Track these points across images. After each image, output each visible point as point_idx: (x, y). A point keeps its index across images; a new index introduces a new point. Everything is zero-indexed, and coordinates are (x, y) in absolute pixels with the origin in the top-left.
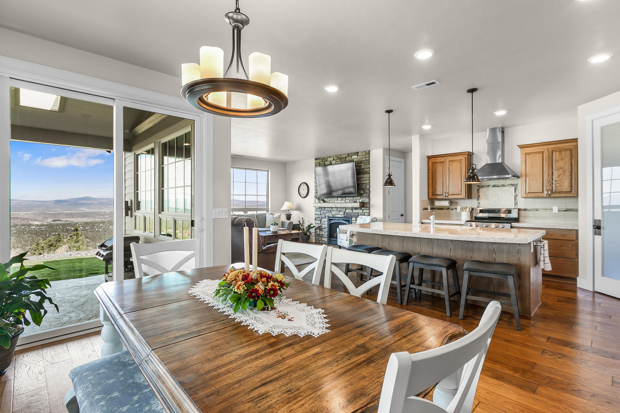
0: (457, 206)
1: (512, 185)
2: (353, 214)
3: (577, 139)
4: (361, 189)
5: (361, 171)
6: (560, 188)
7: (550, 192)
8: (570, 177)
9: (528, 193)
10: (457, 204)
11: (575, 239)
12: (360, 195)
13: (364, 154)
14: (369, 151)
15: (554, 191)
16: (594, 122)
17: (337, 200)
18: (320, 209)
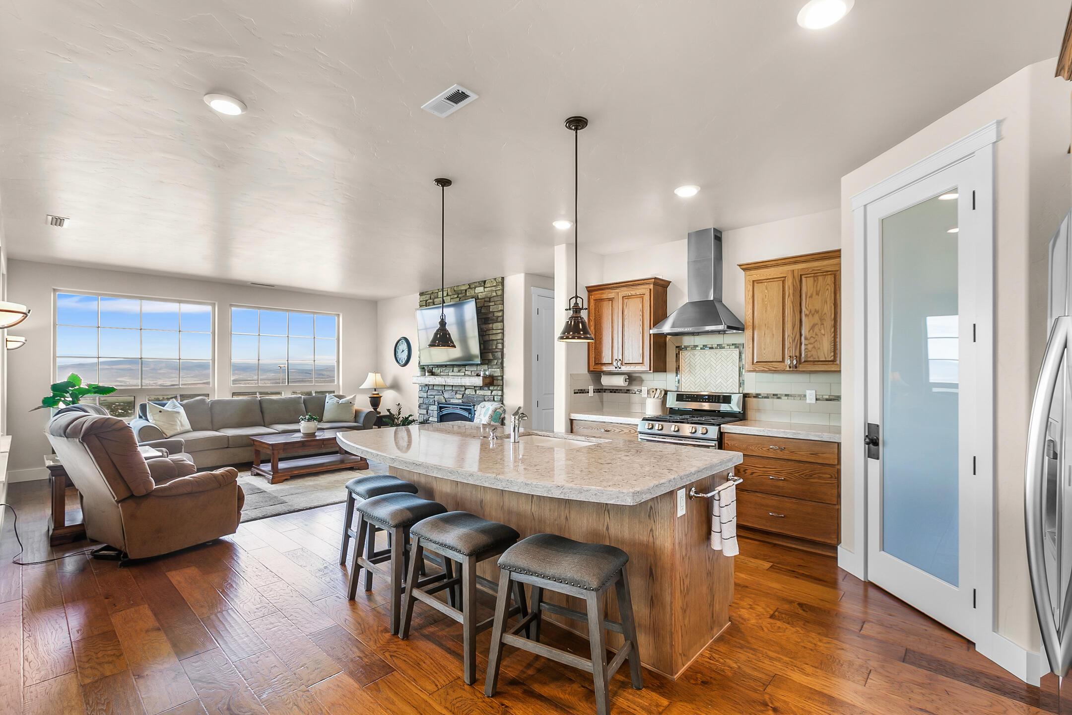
0: (641, 385)
1: (736, 346)
2: (477, 398)
3: (839, 251)
4: (488, 351)
5: (490, 315)
6: (814, 353)
7: (795, 362)
8: (833, 330)
9: (757, 362)
10: (641, 381)
11: (836, 462)
12: (487, 362)
13: (495, 284)
14: (503, 278)
15: (803, 360)
16: (868, 207)
17: (453, 371)
18: (427, 388)
